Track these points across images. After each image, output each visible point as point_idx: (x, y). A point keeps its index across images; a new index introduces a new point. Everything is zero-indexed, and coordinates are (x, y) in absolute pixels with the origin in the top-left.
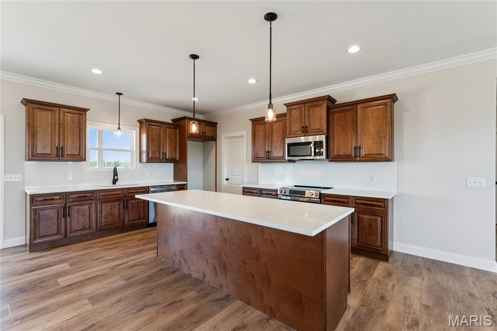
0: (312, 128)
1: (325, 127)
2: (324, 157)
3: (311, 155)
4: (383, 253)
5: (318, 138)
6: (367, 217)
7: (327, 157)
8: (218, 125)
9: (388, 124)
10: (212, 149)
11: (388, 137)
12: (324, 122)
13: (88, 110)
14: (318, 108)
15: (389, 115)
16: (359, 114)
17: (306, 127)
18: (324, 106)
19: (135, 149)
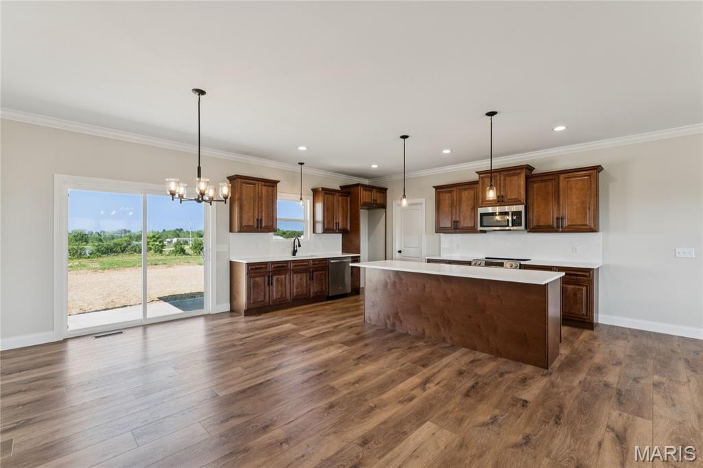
0: (509, 198)
1: (523, 197)
2: (523, 227)
3: (508, 226)
4: (588, 321)
5: (514, 208)
6: (571, 287)
7: (526, 227)
8: (388, 191)
9: (593, 195)
10: (381, 217)
11: (592, 208)
12: (523, 192)
13: (279, 182)
14: (516, 178)
15: (593, 186)
16: (561, 185)
17: (502, 196)
18: (523, 176)
19: (309, 219)
